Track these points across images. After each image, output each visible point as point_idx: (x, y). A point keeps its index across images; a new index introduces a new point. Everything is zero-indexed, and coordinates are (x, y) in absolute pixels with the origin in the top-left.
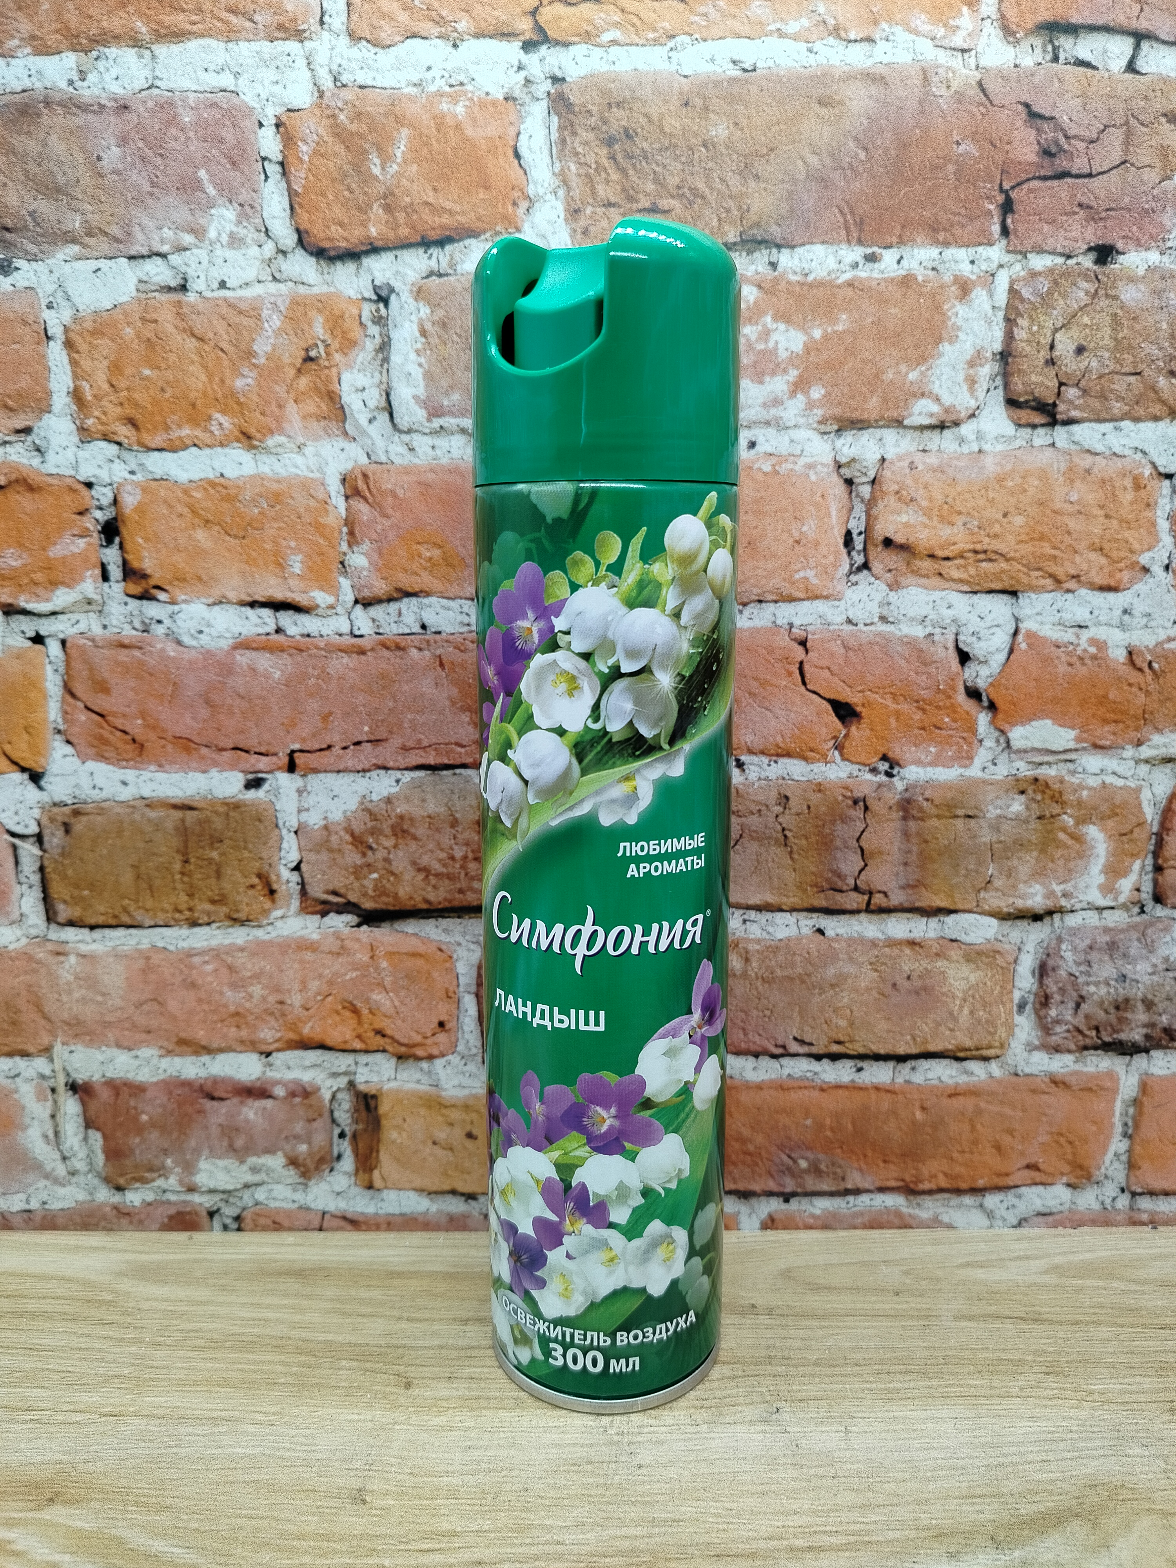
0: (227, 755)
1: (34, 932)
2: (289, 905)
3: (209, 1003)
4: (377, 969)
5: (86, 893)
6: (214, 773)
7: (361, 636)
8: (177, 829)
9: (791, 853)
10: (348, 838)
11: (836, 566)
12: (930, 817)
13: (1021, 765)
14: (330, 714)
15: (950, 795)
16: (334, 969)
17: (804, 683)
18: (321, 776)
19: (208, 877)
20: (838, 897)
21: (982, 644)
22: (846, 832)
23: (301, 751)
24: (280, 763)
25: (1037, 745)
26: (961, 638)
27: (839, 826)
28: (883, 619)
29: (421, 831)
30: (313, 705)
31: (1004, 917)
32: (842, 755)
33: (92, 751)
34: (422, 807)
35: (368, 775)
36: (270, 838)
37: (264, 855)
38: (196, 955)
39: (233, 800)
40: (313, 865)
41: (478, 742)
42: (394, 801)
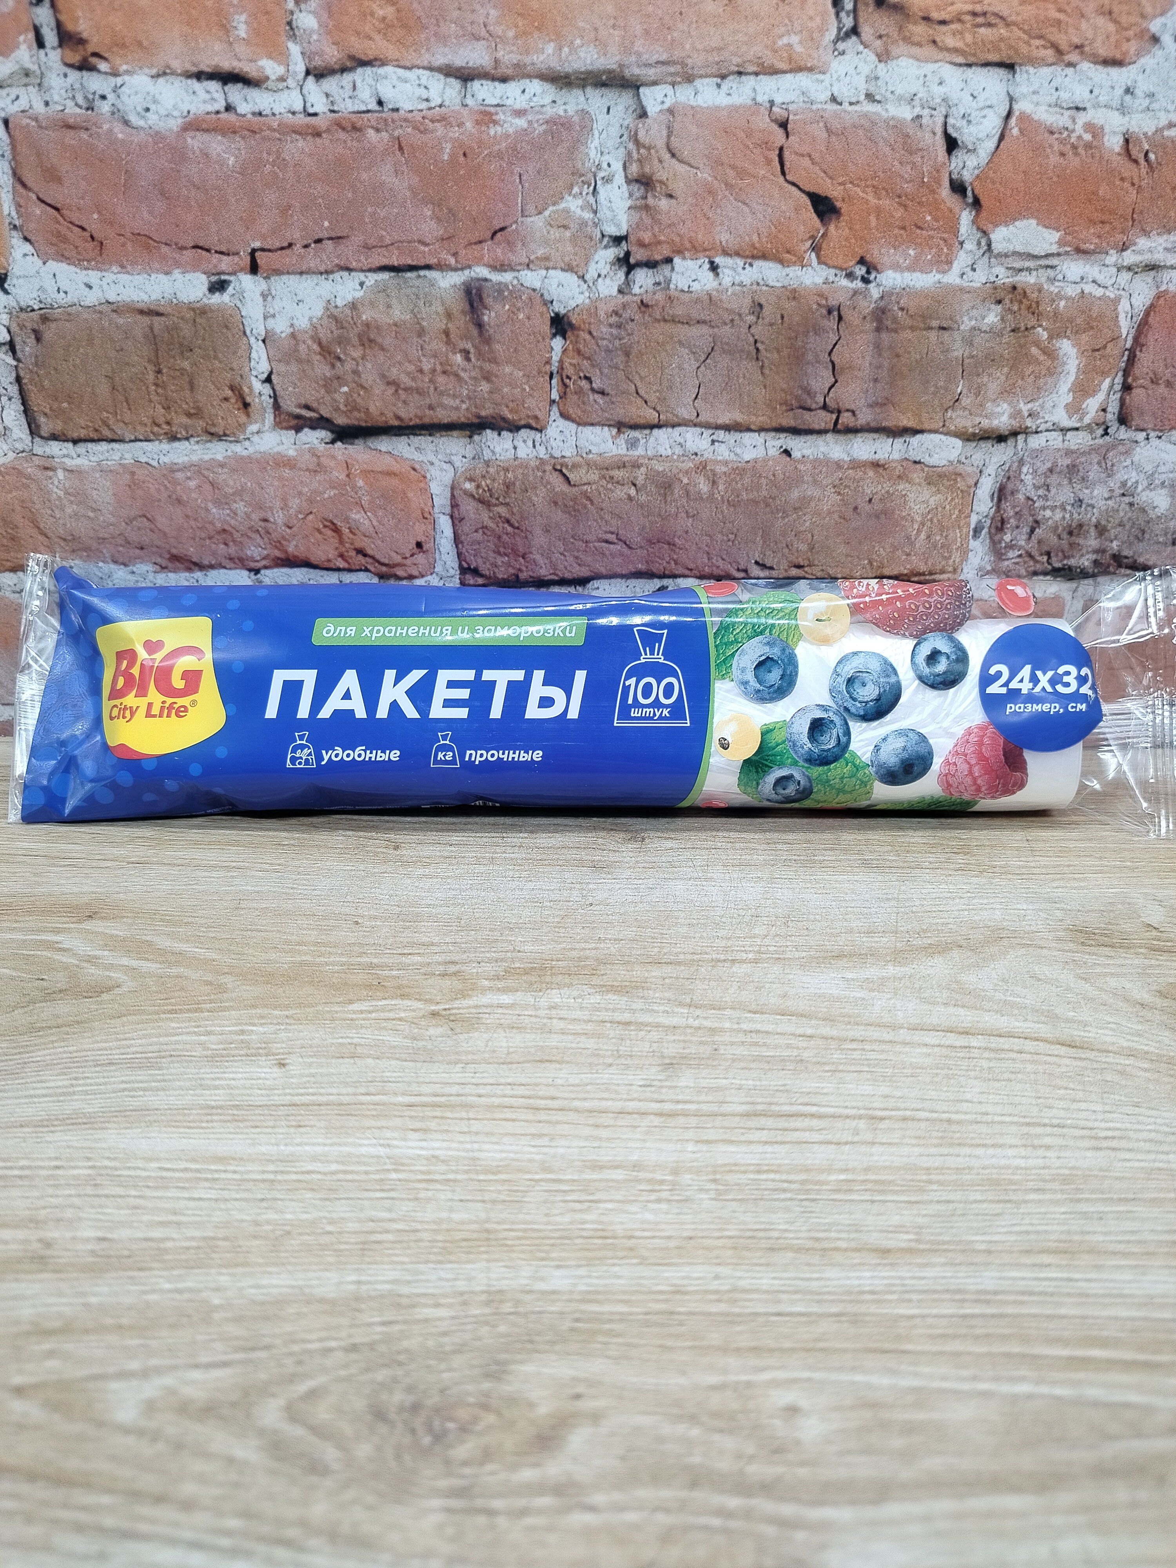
0: (189, 253)
1: (19, 446)
2: (263, 420)
3: (196, 520)
4: (353, 487)
5: (65, 405)
6: (177, 274)
7: (315, 114)
8: (146, 337)
9: (762, 367)
10: (315, 347)
11: (822, 30)
12: (904, 328)
13: (1000, 271)
14: (289, 207)
15: (925, 304)
16: (313, 487)
17: (783, 173)
18: (285, 278)
19: (182, 388)
20: (807, 415)
21: (972, 129)
22: (818, 345)
23: (263, 250)
24: (242, 264)
25: (1019, 248)
26: (951, 121)
27: (812, 338)
28: (870, 97)
29: (388, 341)
30: (270, 197)
31: (969, 438)
32: (818, 257)
33: (52, 250)
34: (388, 314)
35: (331, 277)
36: (240, 347)
37: (235, 366)
38: (179, 470)
39: (198, 305)
40: (284, 376)
41: (443, 239)
42: (360, 306)
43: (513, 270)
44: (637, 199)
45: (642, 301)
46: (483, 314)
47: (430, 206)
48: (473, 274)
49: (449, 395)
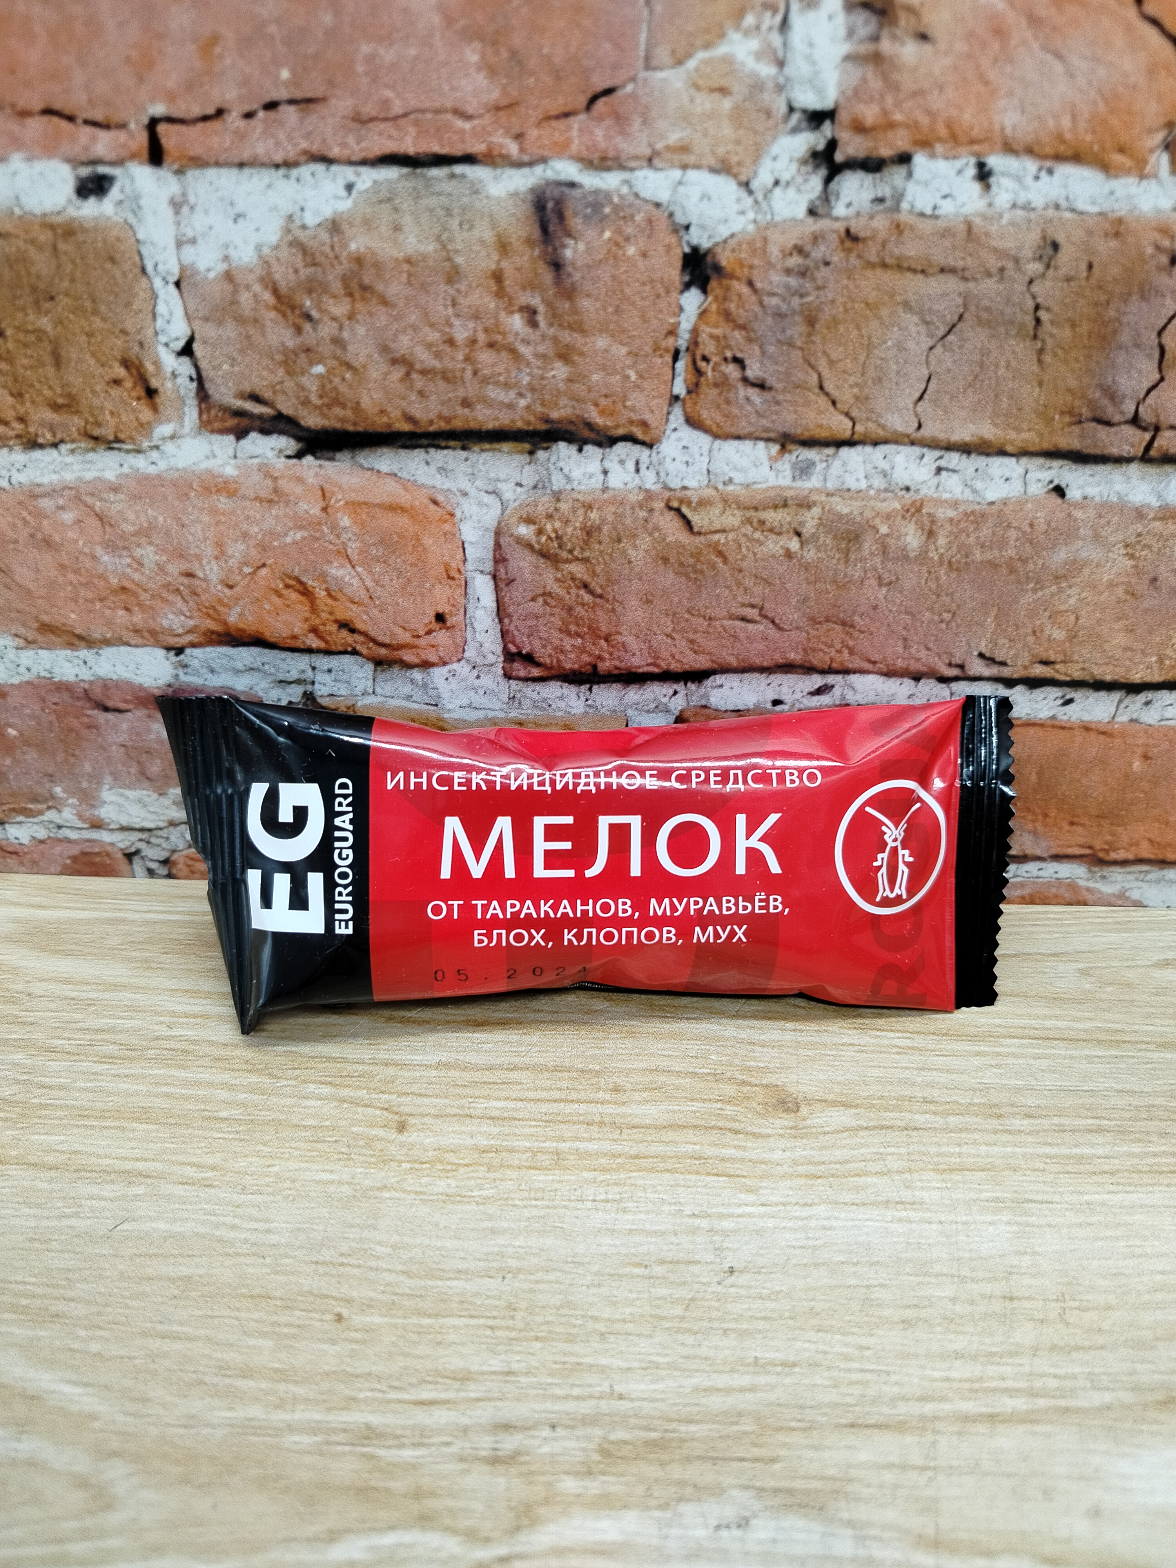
0: (36, 125)
2: (181, 418)
3: (77, 572)
4: (334, 528)
6: (17, 163)
9: (1041, 350)
10: (267, 297)
14: (215, 39)
16: (266, 526)
18: (211, 173)
19: (41, 364)
20: (1102, 433)
23: (170, 120)
24: (134, 145)
29: (394, 289)
30: (181, 19)
32: (1172, 161)
34: (395, 242)
35: (295, 172)
36: (136, 295)
37: (129, 326)
38: (44, 495)
39: (59, 219)
40: (214, 346)
41: (498, 109)
42: (345, 227)
43: (622, 167)
44: (862, 41)
45: (848, 232)
46: (564, 246)
47: (477, 45)
48: (550, 174)
49: (497, 383)
